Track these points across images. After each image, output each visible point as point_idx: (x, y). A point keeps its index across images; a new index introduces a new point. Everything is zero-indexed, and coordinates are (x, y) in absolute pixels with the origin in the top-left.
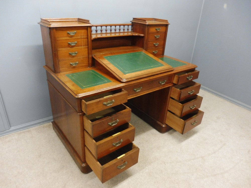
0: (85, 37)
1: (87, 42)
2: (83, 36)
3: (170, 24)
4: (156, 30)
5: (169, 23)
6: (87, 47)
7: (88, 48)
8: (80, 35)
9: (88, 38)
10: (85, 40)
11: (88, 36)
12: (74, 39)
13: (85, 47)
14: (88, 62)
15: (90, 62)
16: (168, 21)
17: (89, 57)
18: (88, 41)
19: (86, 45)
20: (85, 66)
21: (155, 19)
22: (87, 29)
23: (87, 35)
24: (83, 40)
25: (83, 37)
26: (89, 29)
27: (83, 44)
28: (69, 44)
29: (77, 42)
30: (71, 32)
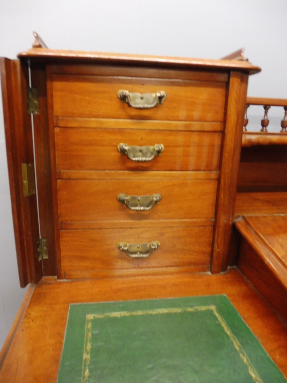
0: (208, 126)
1: (217, 150)
2: (200, 120)
6: (214, 175)
7: (219, 180)
8: (183, 114)
9: (223, 133)
10: (206, 139)
11: (224, 121)
12: (152, 131)
13: (201, 174)
14: (209, 249)
15: (220, 249)
17: (215, 226)
18: (222, 146)
19: (208, 169)
22: (227, 85)
23: (220, 116)
24: (195, 138)
25: (196, 126)
26: (235, 82)
27: (192, 161)
28: (123, 152)
29: (162, 146)
30: (139, 95)
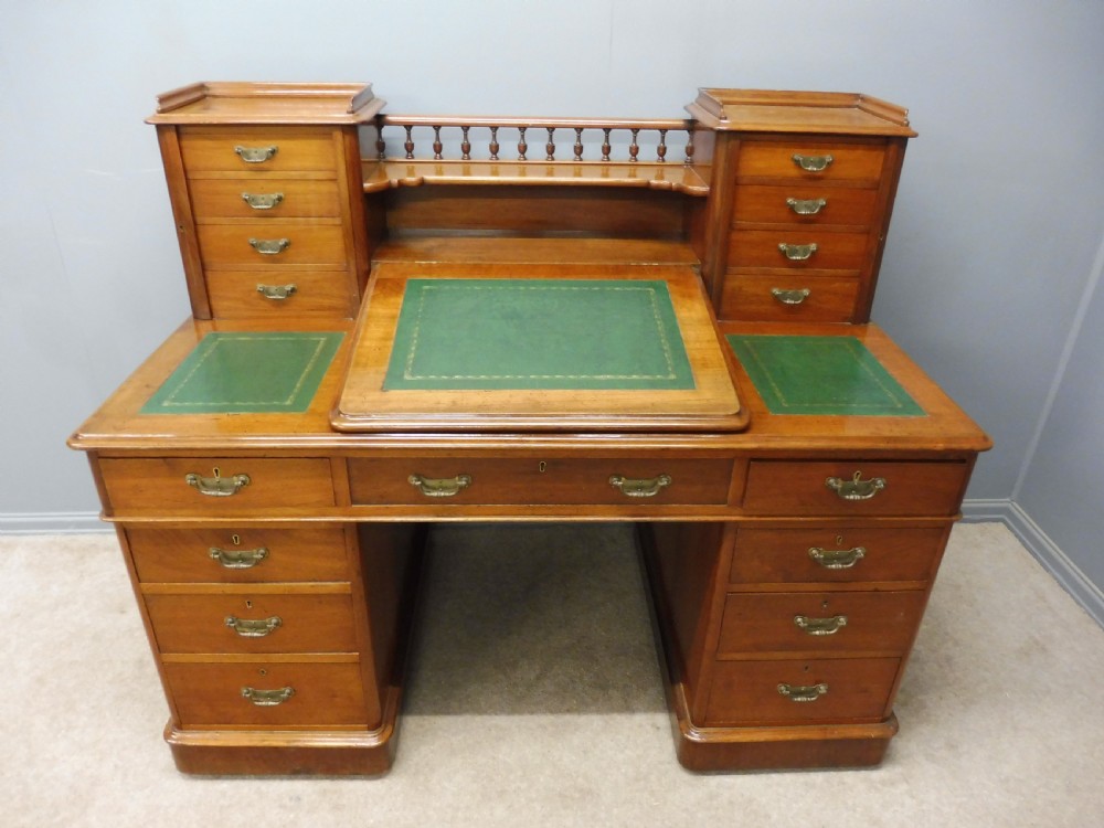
0: (323, 176)
1: (335, 197)
2: (315, 169)
3: (915, 135)
4: (797, 163)
5: (914, 127)
6: (338, 221)
7: (342, 226)
8: (297, 164)
9: (337, 181)
10: (324, 187)
11: (336, 169)
12: (269, 181)
13: (326, 220)
14: (346, 294)
16: (910, 117)
18: (339, 194)
19: (329, 214)
20: (330, 308)
21: (863, 99)
23: (332, 167)
24: (312, 186)
27: (314, 207)
28: (246, 201)
29: (282, 194)
30: (254, 150)
